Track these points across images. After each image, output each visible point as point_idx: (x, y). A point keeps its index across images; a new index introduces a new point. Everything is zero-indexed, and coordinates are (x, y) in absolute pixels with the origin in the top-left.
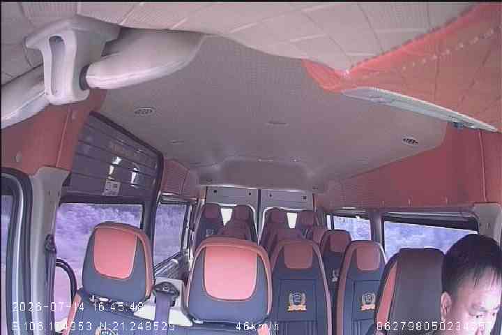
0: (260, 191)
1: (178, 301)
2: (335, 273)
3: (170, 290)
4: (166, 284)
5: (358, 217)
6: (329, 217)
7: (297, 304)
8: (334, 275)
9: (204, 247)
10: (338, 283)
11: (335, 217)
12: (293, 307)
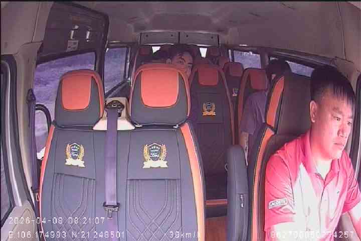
0: (179, 33)
1: (124, 113)
2: (235, 91)
3: (118, 106)
4: (115, 102)
5: (251, 53)
6: (230, 51)
7: (209, 111)
8: (234, 92)
9: (140, 71)
10: (237, 97)
11: (234, 51)
12: (206, 113)
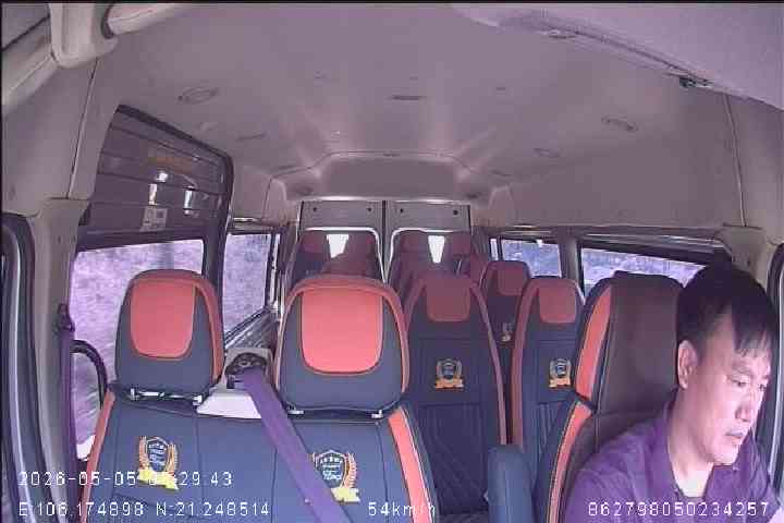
0: (385, 204)
2: (507, 329)
4: (243, 357)
5: (540, 242)
6: (494, 241)
7: (450, 377)
8: (505, 331)
9: (300, 291)
10: (511, 343)
11: (503, 241)
12: (442, 383)
